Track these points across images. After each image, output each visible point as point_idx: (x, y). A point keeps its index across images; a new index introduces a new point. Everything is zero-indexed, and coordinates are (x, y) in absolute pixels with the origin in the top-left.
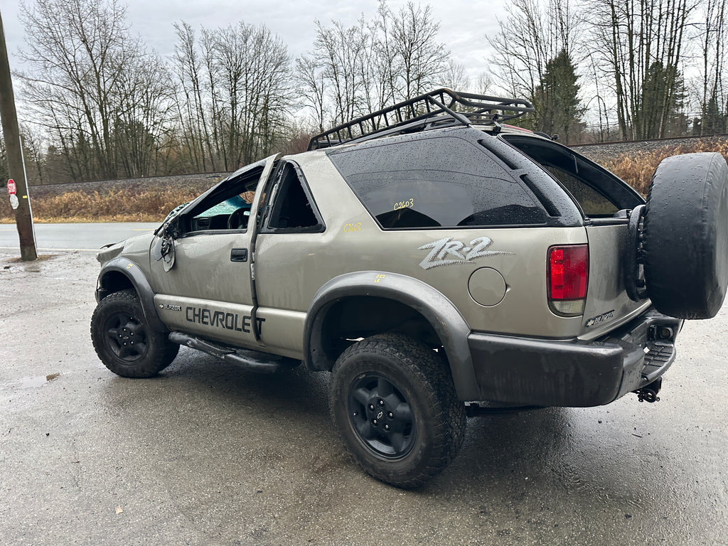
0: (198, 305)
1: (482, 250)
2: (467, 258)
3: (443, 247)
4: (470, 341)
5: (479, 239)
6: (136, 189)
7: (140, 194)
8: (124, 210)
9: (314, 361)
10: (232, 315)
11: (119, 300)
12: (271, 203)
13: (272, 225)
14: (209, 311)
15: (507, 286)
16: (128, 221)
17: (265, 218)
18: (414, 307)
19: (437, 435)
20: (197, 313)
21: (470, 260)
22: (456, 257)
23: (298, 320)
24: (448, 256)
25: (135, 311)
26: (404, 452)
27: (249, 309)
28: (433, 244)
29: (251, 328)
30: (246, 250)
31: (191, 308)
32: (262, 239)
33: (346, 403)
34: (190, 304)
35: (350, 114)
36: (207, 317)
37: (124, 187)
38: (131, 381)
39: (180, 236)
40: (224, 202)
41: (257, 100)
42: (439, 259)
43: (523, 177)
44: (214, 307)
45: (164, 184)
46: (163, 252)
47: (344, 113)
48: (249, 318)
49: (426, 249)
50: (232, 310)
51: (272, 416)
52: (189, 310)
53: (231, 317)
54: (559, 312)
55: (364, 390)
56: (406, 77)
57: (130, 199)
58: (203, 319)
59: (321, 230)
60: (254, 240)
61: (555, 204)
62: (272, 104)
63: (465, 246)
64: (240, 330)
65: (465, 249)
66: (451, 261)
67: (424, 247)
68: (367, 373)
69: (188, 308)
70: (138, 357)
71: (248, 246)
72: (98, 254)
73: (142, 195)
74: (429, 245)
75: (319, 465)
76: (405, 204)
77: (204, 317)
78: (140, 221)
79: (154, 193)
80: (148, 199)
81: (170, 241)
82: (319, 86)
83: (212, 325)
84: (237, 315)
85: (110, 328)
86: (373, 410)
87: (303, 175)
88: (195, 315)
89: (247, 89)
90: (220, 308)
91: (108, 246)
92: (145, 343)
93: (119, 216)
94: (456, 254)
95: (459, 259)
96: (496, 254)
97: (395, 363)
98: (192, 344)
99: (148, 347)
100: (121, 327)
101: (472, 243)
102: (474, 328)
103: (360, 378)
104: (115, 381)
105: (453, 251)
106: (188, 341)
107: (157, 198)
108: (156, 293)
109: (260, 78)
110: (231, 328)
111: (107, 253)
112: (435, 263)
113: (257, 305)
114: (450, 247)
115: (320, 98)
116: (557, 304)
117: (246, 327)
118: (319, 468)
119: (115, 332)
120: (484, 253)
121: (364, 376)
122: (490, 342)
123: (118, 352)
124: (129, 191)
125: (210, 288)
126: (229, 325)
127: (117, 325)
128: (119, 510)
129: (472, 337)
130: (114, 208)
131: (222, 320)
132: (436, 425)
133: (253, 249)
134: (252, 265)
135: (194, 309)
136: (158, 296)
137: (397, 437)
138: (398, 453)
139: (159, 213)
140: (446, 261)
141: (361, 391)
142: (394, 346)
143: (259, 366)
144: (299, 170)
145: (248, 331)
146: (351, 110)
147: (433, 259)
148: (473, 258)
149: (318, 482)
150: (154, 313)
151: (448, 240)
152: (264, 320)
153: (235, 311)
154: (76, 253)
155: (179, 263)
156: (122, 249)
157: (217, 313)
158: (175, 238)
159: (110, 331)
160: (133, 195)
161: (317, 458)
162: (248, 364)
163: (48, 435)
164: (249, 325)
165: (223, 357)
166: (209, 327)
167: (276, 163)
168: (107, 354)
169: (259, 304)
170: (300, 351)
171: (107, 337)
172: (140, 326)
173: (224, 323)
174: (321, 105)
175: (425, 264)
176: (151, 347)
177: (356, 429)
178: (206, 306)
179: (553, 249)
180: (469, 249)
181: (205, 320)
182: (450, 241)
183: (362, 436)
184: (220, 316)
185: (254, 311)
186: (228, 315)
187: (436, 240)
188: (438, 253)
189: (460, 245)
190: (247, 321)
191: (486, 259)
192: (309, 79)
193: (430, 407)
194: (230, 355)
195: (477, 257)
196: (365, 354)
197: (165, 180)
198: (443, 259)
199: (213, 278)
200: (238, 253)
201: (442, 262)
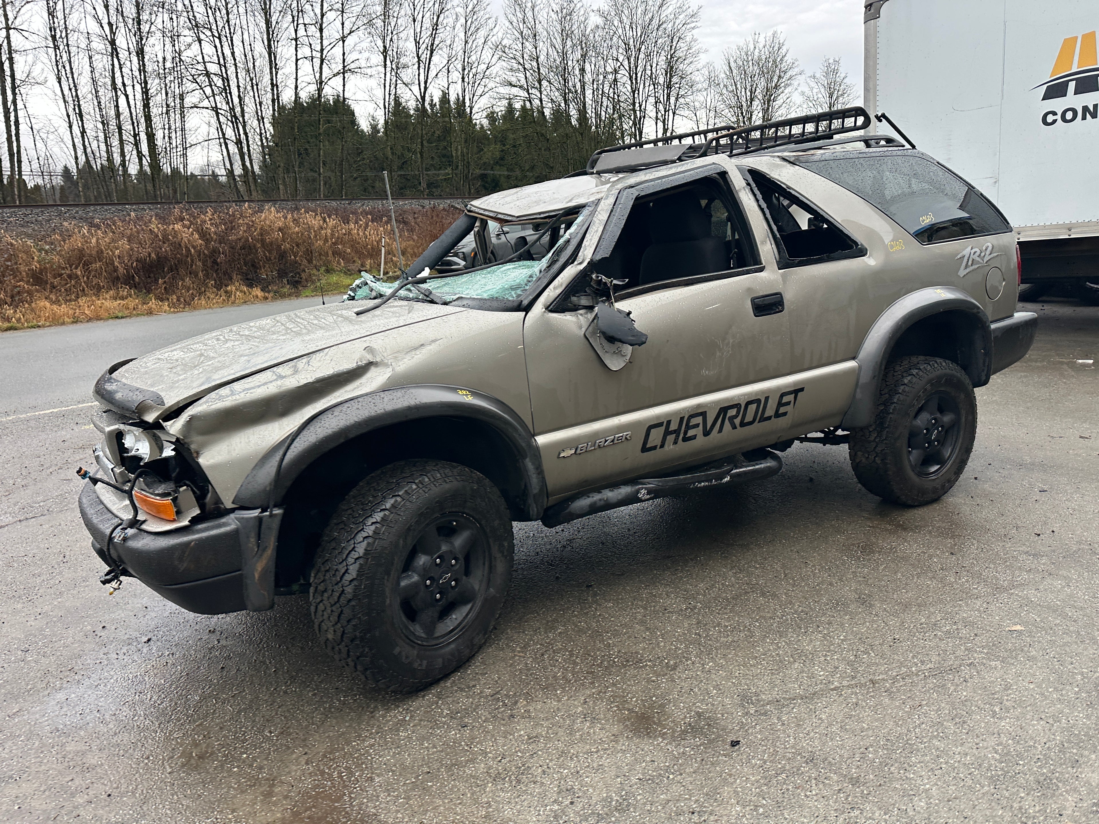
0: (679, 412)
1: (990, 254)
2: (985, 261)
3: (970, 255)
5: (987, 245)
10: (758, 401)
14: (702, 414)
15: (1004, 280)
20: (673, 427)
21: (986, 263)
22: (978, 262)
24: (974, 261)
26: (949, 457)
28: (964, 253)
30: (779, 295)
31: (659, 425)
33: (907, 441)
34: (658, 417)
36: (699, 425)
42: (969, 267)
48: (791, 393)
50: (757, 393)
52: (653, 431)
53: (754, 406)
58: (686, 433)
63: (981, 252)
64: (769, 418)
66: (976, 266)
67: (959, 257)
69: (650, 428)
74: (962, 255)
76: (927, 219)
77: (688, 429)
83: (708, 435)
84: (766, 398)
88: (667, 433)
90: (732, 398)
94: (979, 259)
95: (981, 263)
96: (997, 255)
98: (651, 490)
99: (490, 572)
101: (984, 248)
103: (920, 405)
105: (976, 257)
106: (638, 491)
108: (538, 434)
110: (753, 422)
112: (968, 270)
114: (973, 254)
117: (782, 409)
120: (992, 256)
125: (712, 372)
126: (749, 419)
128: (1016, 628)
131: (732, 419)
135: (669, 422)
145: (783, 414)
147: (967, 266)
148: (987, 261)
152: (802, 389)
153: (762, 392)
157: (723, 410)
164: (787, 403)
166: (700, 442)
173: (738, 420)
175: (962, 272)
176: (500, 568)
178: (699, 406)
180: (984, 254)
181: (691, 433)
182: (972, 249)
183: (916, 467)
184: (733, 412)
186: (747, 404)
188: (968, 261)
189: (979, 252)
194: (734, 471)
195: (989, 260)
198: (972, 265)
199: (718, 354)
200: (766, 302)
201: (972, 268)
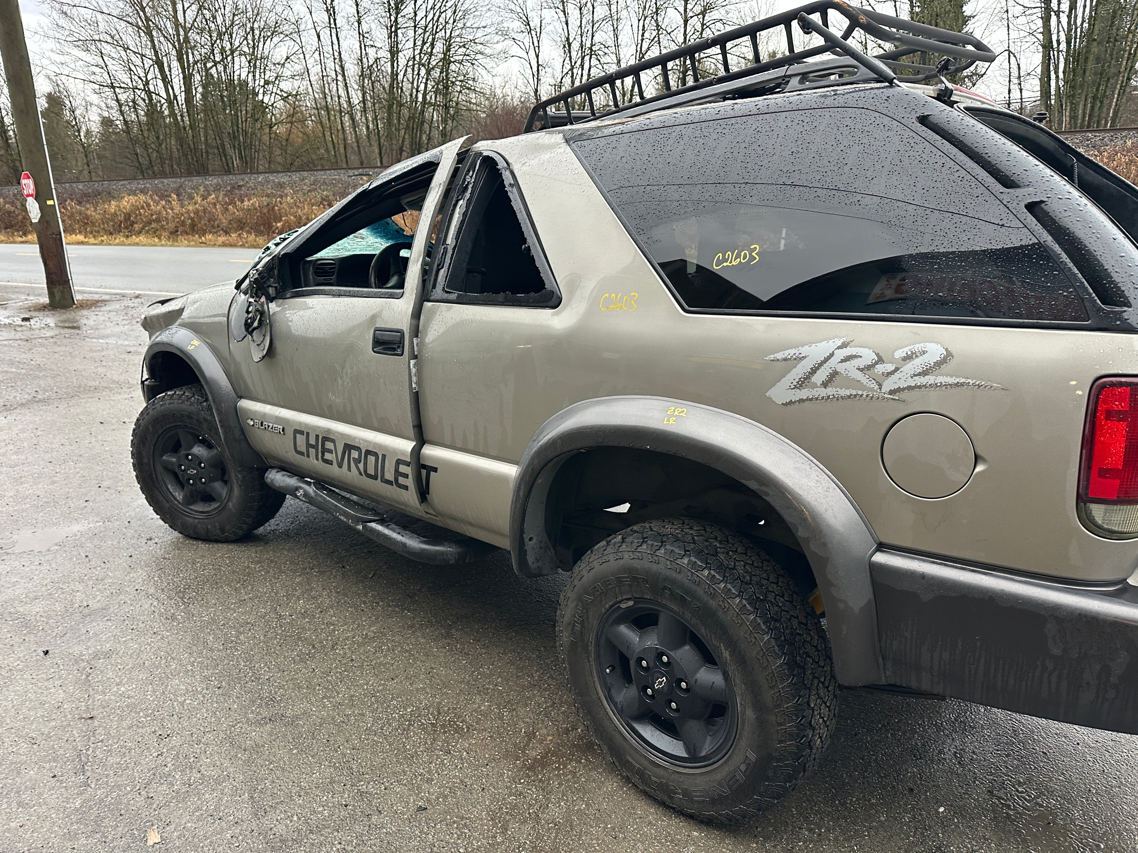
0: (315, 428)
1: (924, 373)
2: (885, 388)
3: (826, 360)
4: (876, 569)
5: (918, 347)
6: (237, 192)
7: (242, 201)
8: (218, 226)
9: (530, 558)
10: (376, 455)
11: (176, 405)
12: (450, 240)
13: (452, 284)
14: (333, 441)
15: (977, 459)
16: (224, 245)
17: (438, 271)
18: (753, 485)
19: (780, 742)
21: (891, 392)
22: (858, 384)
23: (499, 479)
24: (837, 379)
25: (205, 426)
26: (705, 758)
27: (407, 446)
28: (804, 351)
29: (410, 482)
30: (401, 332)
31: (301, 432)
32: (433, 312)
33: (592, 648)
34: (300, 423)
35: (585, 72)
36: (330, 451)
37: (217, 188)
38: (203, 546)
39: (280, 295)
40: (363, 232)
41: (432, 45)
42: (814, 386)
43: (1033, 208)
44: (343, 435)
45: (281, 185)
46: (248, 326)
47: (575, 71)
48: (408, 464)
49: (785, 360)
50: (376, 445)
51: (448, 635)
52: (298, 435)
53: (373, 458)
54: (1100, 527)
55: (629, 627)
56: (682, 10)
57: (227, 210)
58: (323, 453)
59: (550, 303)
60: (417, 314)
61: (1116, 277)
62: (458, 53)
63: (880, 360)
64: (390, 482)
65: (880, 368)
66: (844, 392)
67: (780, 356)
68: (636, 600)
69: (297, 432)
70: (216, 505)
71: (404, 324)
72: (143, 317)
73: (246, 203)
74: (792, 352)
75: (535, 752)
76: (738, 256)
77: (324, 450)
78: (243, 246)
79: (265, 200)
80: (255, 209)
81: (262, 305)
82: (535, 23)
83: (340, 466)
84: (384, 456)
85: (164, 452)
86: (647, 669)
87: (516, 184)
88: (309, 445)
89: (415, 27)
90: (355, 438)
91: (163, 302)
92: (225, 482)
93: (210, 236)
94: (859, 376)
95: (864, 387)
96: (957, 385)
97: (700, 591)
98: (306, 494)
99: (231, 490)
100: (183, 452)
101: (900, 354)
102: (884, 540)
103: (623, 606)
104: (176, 546)
105: (851, 369)
106: (297, 489)
107: (270, 207)
108: (241, 397)
109: (437, 7)
110: (375, 478)
111: (158, 317)
112: (804, 393)
113: (421, 440)
114: (842, 361)
115: (536, 44)
116: (1098, 511)
117: (401, 480)
118: (535, 759)
119: (174, 460)
120: (929, 380)
121: (631, 603)
122: (923, 576)
123: (179, 496)
124: (225, 195)
125: (336, 399)
126: (371, 471)
127: (176, 448)
128: (153, 838)
129: (880, 558)
130: (203, 222)
131: (357, 461)
132: (780, 724)
133: (416, 332)
134: (412, 362)
135: (308, 434)
136: (245, 404)
137: (694, 727)
138: (693, 757)
139: (274, 232)
140: (830, 391)
141: (623, 629)
142: (699, 553)
143: (424, 550)
144: (508, 173)
145: (406, 488)
146: (586, 66)
148: (899, 390)
149: (533, 793)
150: (237, 432)
151: (839, 344)
152: (435, 470)
153: (380, 446)
154: (137, 297)
155: (278, 344)
156: (181, 311)
157: (348, 448)
158: (271, 299)
159: (164, 457)
160: (232, 202)
161: (531, 736)
162: (404, 545)
163: (46, 653)
164: (406, 476)
165: (360, 527)
166: (335, 469)
167: (461, 157)
168: (161, 499)
169: (427, 436)
170: (503, 535)
171: (159, 469)
172: (215, 451)
173: (361, 466)
174: (537, 56)
175: (781, 393)
176: (236, 491)
177: (610, 698)
178: (329, 431)
179: (1103, 386)
180: (890, 367)
181: (328, 456)
182: (844, 345)
183: (621, 712)
184: (355, 454)
185: (416, 452)
186: (368, 452)
187: (810, 343)
188: (814, 371)
189: (868, 356)
190: (403, 469)
191: (933, 394)
192: (520, 10)
193: (772, 688)
194: (373, 525)
195: (910, 388)
196: (636, 564)
197: (283, 178)
198: (825, 385)
199: (340, 382)
200: (386, 338)
201: (823, 392)
